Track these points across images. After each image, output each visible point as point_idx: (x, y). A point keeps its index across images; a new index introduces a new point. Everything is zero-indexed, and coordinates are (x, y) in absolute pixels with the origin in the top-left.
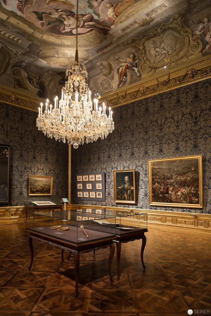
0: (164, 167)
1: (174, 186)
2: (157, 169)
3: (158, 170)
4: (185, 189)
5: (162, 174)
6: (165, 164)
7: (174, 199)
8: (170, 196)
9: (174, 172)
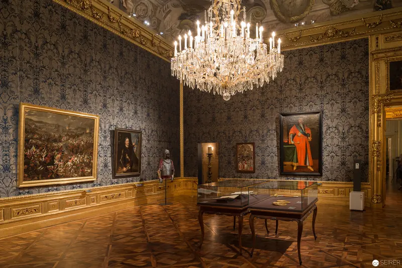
0: (49, 120)
1: (62, 153)
2: (37, 122)
3: (37, 124)
4: (78, 157)
5: (46, 132)
6: (50, 116)
7: (61, 173)
8: (55, 168)
9: (63, 131)
